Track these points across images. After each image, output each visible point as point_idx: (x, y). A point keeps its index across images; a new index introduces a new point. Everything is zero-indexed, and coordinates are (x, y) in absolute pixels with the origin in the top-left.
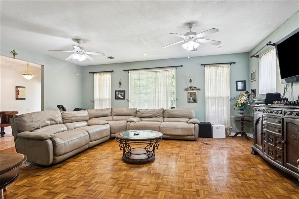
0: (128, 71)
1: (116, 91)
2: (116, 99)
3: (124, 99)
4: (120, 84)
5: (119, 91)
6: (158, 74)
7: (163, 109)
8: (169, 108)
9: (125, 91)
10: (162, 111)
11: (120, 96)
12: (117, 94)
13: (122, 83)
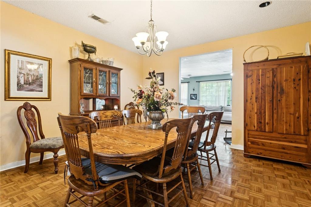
0: (199, 82)
1: (191, 94)
2: (191, 99)
3: (196, 99)
4: (194, 90)
5: (193, 94)
6: (219, 84)
7: (222, 106)
8: (226, 105)
9: (196, 94)
10: (221, 107)
11: (193, 97)
12: (192, 96)
13: (195, 89)
